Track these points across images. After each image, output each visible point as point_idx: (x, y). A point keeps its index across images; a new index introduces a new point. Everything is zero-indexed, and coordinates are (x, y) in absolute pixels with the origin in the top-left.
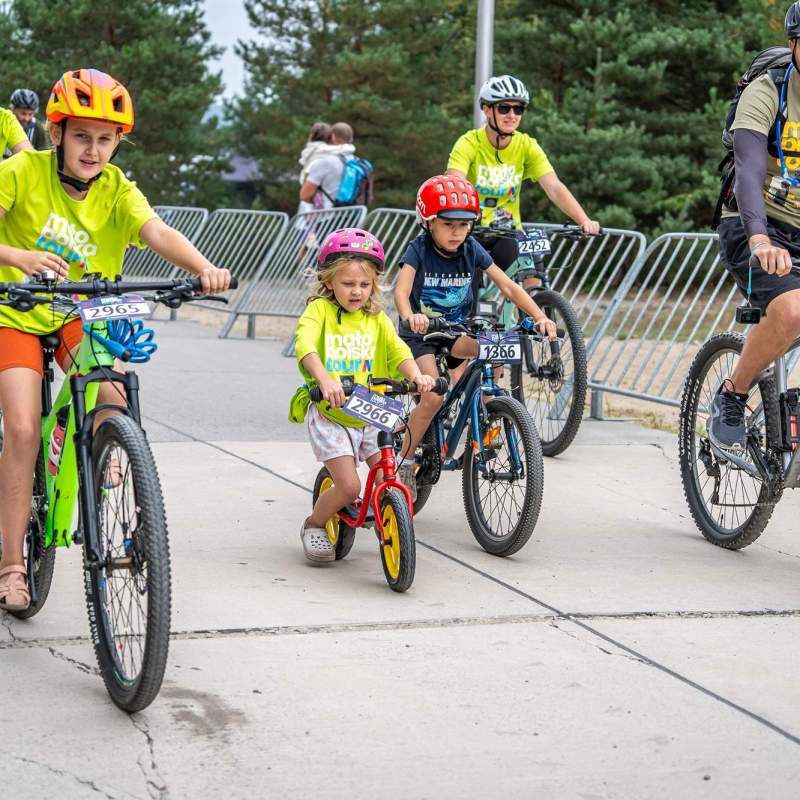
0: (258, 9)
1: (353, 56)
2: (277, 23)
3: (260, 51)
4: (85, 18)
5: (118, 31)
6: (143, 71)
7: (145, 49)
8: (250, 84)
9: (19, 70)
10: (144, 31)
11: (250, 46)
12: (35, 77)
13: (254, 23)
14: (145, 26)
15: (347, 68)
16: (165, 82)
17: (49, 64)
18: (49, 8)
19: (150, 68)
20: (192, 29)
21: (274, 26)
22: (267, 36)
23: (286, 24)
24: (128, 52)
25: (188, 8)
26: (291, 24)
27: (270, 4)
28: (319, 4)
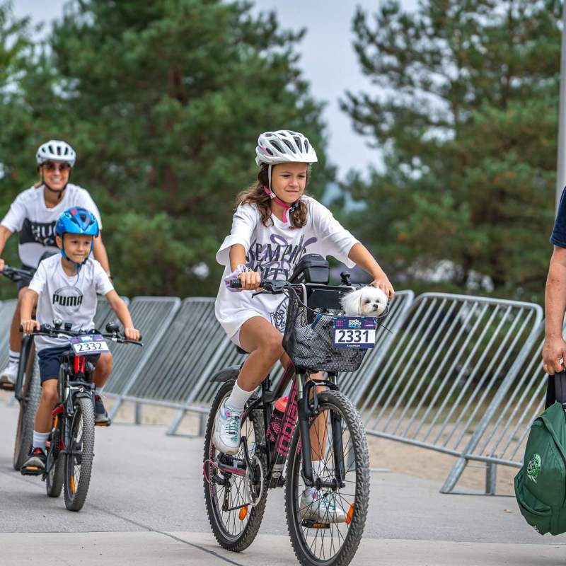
0: (371, 51)
1: (494, 112)
2: (396, 70)
3: (374, 106)
4: (143, 63)
5: (188, 80)
6: (217, 132)
7: (219, 103)
10: (220, 79)
11: (361, 100)
13: (366, 70)
14: (220, 73)
15: (487, 129)
17: (95, 123)
18: (97, 49)
19: (226, 129)
21: (393, 73)
22: (382, 85)
23: (410, 70)
24: (197, 107)
25: (279, 50)
26: (415, 72)
27: (387, 44)
28: (451, 45)
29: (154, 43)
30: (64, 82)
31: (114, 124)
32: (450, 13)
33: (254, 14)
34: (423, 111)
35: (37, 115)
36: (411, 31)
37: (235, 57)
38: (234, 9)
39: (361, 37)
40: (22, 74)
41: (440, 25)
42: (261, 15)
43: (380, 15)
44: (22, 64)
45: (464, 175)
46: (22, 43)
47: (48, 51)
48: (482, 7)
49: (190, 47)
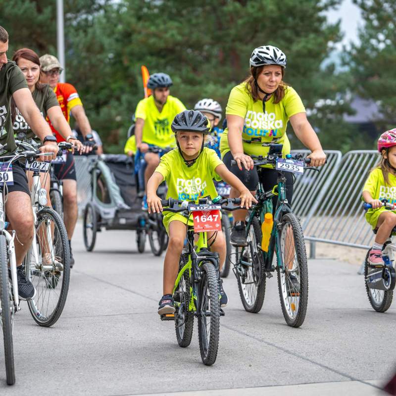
6: (268, 23)
8: (364, 31)
9: (153, 29)
12: (168, 35)
16: (288, 33)
17: (181, 22)
19: (274, 21)
24: (253, 7)
31: (194, 21)
35: (139, 18)
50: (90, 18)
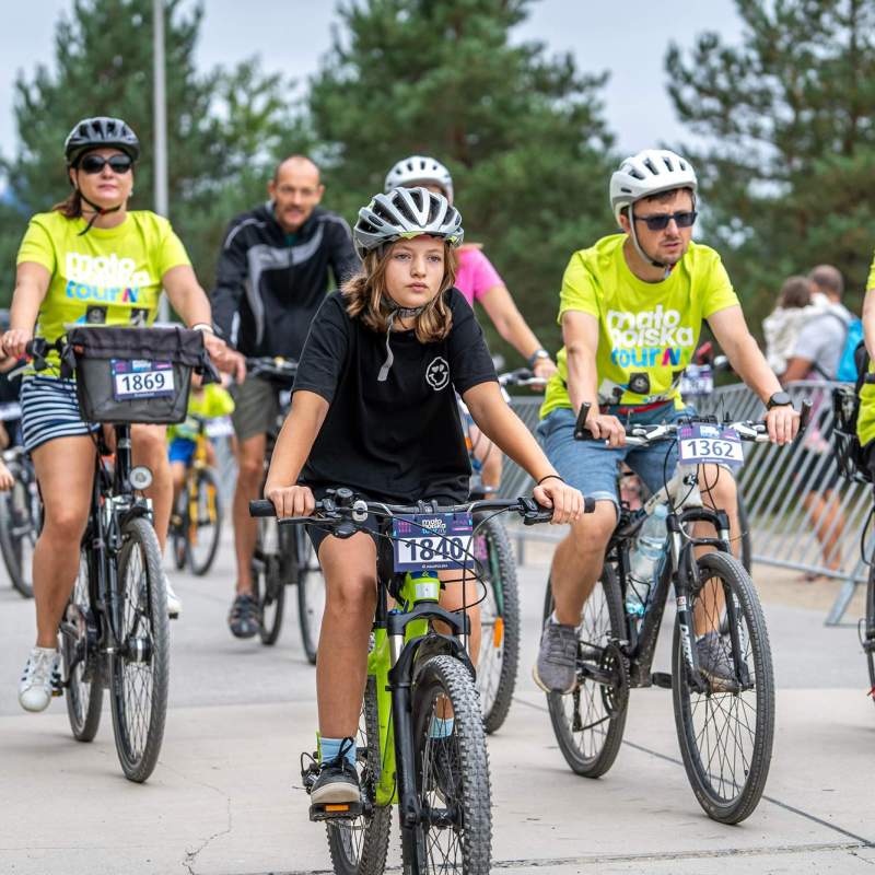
0: (688, 94)
2: (718, 115)
4: (419, 121)
5: (472, 139)
6: (510, 199)
7: (512, 165)
10: (513, 134)
13: (683, 116)
14: (511, 129)
15: (831, 181)
16: (547, 215)
18: (362, 106)
19: (520, 194)
20: (585, 129)
21: (716, 119)
22: (703, 134)
23: (734, 115)
24: (486, 171)
25: (577, 98)
26: (742, 116)
27: (707, 84)
28: (783, 81)
29: (432, 96)
30: (324, 147)
32: (781, 45)
33: (547, 57)
34: (751, 162)
36: (735, 68)
37: (525, 109)
38: (525, 53)
39: (675, 77)
40: (275, 141)
41: (770, 59)
42: (555, 57)
43: (698, 51)
44: (275, 130)
45: (804, 235)
46: (273, 105)
47: (305, 110)
48: (818, 36)
49: (473, 98)
50: (216, 186)
